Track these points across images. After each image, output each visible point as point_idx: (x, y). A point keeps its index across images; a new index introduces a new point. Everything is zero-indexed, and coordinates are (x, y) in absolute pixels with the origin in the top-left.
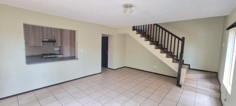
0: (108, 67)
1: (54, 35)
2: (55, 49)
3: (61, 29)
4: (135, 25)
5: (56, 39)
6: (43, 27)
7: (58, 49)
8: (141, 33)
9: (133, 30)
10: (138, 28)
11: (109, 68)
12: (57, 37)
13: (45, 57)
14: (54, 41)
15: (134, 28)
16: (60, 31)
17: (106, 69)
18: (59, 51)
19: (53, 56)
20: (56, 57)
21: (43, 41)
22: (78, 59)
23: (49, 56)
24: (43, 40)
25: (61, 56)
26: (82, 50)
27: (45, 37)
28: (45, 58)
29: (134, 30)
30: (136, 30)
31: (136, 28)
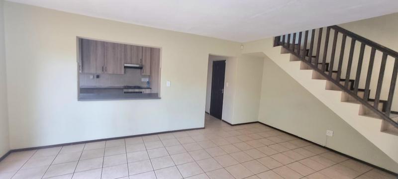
0: (222, 119)
1: (141, 58)
2: (143, 80)
3: (151, 48)
4: (281, 34)
5: (144, 63)
6: (125, 46)
7: (147, 80)
8: (294, 50)
9: (274, 46)
10: (286, 41)
11: (223, 121)
12: (145, 60)
13: (125, 90)
14: (141, 68)
15: (277, 41)
16: (150, 51)
17: (218, 121)
18: (148, 83)
19: (137, 90)
20: (142, 92)
21: (125, 67)
22: (160, 98)
23: (130, 90)
24: (126, 65)
25: (147, 91)
26: (168, 84)
27: (129, 61)
28: (125, 93)
29: (278, 45)
30: (283, 44)
31: (281, 40)
